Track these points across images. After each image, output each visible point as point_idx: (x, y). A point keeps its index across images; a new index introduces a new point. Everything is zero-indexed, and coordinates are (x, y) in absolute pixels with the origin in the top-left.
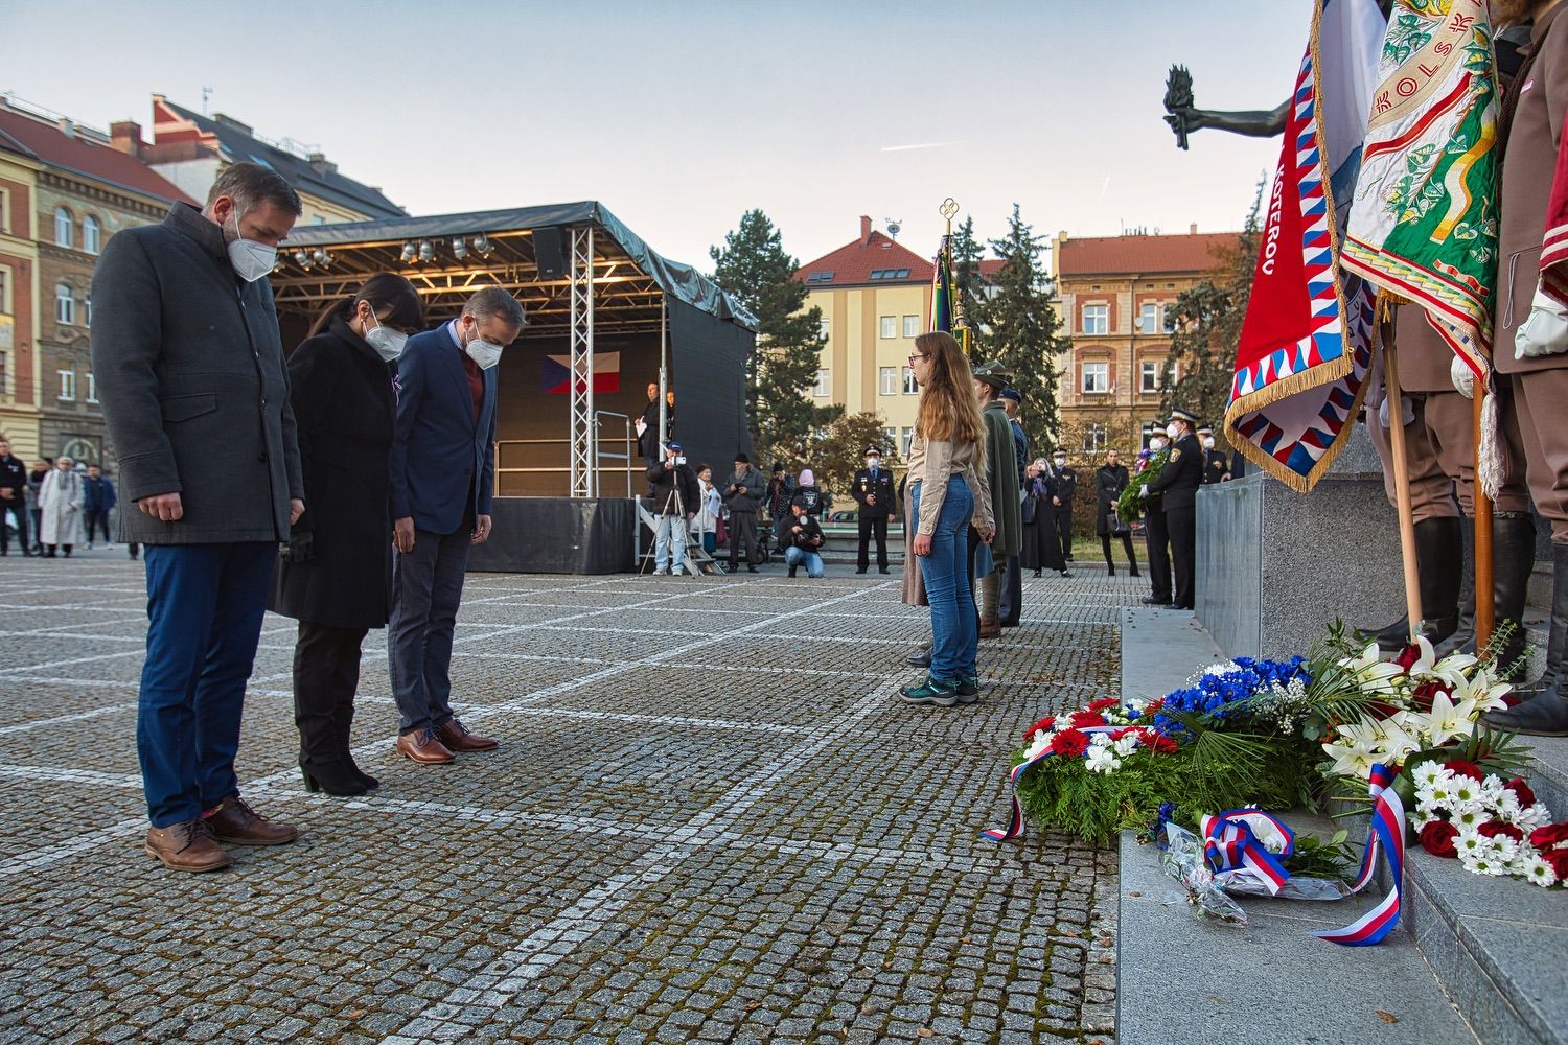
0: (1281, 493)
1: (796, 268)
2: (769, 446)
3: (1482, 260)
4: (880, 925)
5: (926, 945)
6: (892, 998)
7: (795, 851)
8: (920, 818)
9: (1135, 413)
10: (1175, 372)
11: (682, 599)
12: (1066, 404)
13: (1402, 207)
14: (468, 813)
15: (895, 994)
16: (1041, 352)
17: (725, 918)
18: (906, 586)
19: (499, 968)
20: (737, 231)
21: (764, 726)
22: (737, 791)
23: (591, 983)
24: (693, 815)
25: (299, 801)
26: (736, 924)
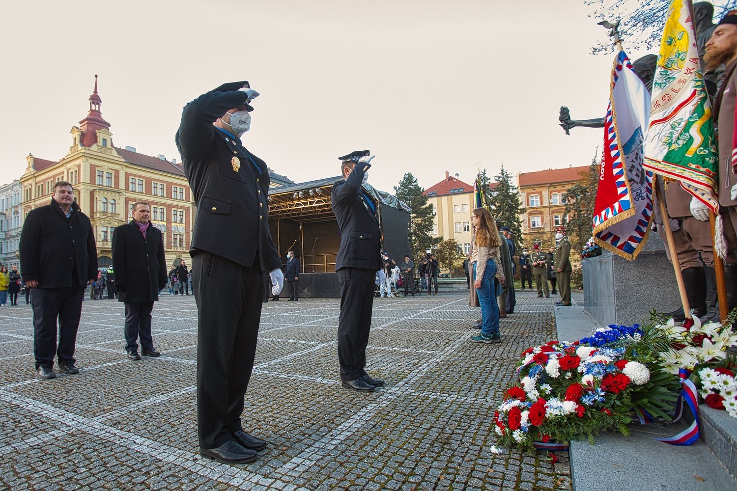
0: (621, 260)
1: (423, 191)
2: (417, 252)
3: (711, 161)
4: (469, 426)
5: (488, 435)
6: (476, 456)
7: (435, 397)
8: (482, 386)
9: (552, 234)
10: (567, 218)
11: (389, 306)
12: (525, 232)
13: (670, 144)
14: (319, 380)
15: (477, 454)
16: (514, 214)
17: (410, 421)
18: (471, 299)
19: (331, 436)
20: (402, 180)
21: (421, 351)
22: (412, 374)
23: (363, 443)
24: (397, 383)
25: (265, 374)
26: (415, 424)
